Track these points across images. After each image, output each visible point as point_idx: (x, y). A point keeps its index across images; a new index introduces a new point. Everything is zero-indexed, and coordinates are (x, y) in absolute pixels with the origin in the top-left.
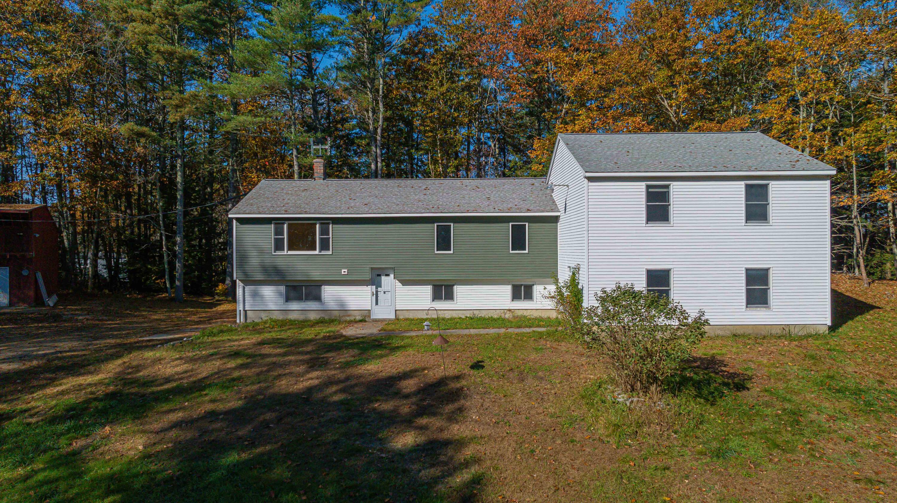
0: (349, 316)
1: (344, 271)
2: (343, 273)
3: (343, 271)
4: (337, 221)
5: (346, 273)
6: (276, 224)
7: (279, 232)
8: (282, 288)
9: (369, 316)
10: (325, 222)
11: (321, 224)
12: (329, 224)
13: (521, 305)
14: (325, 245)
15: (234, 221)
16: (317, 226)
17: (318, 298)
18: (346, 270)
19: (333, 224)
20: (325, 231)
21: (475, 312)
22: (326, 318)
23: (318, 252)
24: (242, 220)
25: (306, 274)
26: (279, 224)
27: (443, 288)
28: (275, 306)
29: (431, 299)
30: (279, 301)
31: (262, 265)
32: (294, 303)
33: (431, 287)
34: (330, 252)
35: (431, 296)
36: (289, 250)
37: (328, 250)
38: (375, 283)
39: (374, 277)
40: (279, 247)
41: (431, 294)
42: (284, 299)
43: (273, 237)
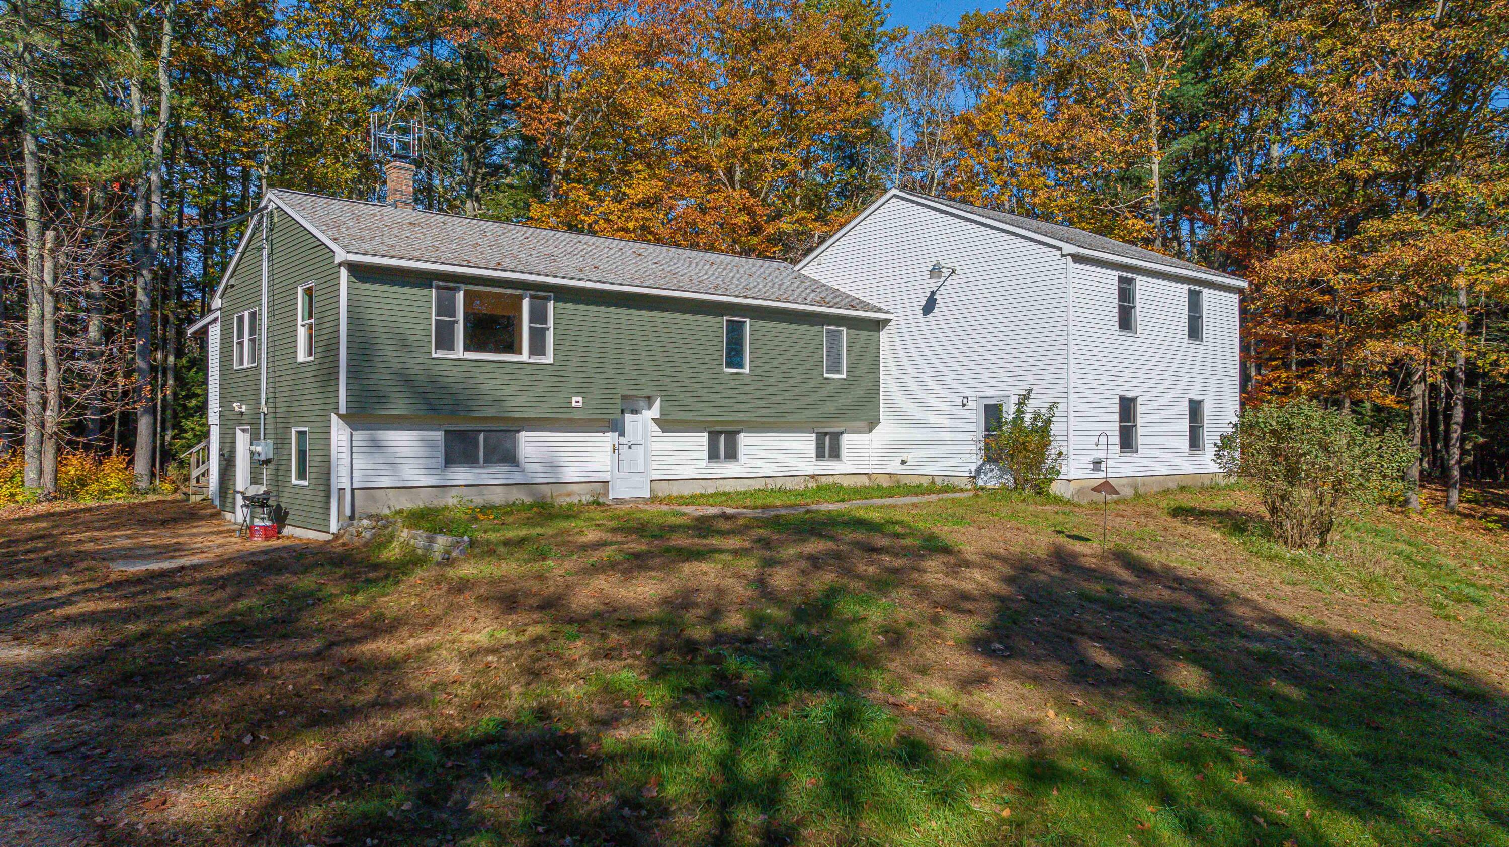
0: (569, 495)
1: (576, 401)
2: (574, 404)
3: (574, 399)
4: (564, 294)
5: (580, 405)
6: (438, 288)
7: (444, 307)
8: (438, 436)
9: (606, 493)
10: (540, 291)
11: (532, 297)
12: (547, 299)
13: (827, 467)
14: (538, 348)
15: (344, 272)
16: (526, 303)
17: (510, 458)
18: (580, 399)
19: (555, 300)
20: (538, 316)
22: (528, 500)
23: (524, 357)
24: (359, 272)
25: (497, 402)
26: (447, 288)
27: (723, 438)
28: (418, 476)
29: (706, 457)
30: (428, 467)
31: (405, 379)
32: (461, 471)
33: (706, 435)
34: (549, 359)
35: (706, 453)
36: (467, 348)
37: (543, 354)
38: (617, 427)
39: (615, 415)
40: (445, 340)
41: (706, 448)
42: (441, 460)
43: (434, 317)
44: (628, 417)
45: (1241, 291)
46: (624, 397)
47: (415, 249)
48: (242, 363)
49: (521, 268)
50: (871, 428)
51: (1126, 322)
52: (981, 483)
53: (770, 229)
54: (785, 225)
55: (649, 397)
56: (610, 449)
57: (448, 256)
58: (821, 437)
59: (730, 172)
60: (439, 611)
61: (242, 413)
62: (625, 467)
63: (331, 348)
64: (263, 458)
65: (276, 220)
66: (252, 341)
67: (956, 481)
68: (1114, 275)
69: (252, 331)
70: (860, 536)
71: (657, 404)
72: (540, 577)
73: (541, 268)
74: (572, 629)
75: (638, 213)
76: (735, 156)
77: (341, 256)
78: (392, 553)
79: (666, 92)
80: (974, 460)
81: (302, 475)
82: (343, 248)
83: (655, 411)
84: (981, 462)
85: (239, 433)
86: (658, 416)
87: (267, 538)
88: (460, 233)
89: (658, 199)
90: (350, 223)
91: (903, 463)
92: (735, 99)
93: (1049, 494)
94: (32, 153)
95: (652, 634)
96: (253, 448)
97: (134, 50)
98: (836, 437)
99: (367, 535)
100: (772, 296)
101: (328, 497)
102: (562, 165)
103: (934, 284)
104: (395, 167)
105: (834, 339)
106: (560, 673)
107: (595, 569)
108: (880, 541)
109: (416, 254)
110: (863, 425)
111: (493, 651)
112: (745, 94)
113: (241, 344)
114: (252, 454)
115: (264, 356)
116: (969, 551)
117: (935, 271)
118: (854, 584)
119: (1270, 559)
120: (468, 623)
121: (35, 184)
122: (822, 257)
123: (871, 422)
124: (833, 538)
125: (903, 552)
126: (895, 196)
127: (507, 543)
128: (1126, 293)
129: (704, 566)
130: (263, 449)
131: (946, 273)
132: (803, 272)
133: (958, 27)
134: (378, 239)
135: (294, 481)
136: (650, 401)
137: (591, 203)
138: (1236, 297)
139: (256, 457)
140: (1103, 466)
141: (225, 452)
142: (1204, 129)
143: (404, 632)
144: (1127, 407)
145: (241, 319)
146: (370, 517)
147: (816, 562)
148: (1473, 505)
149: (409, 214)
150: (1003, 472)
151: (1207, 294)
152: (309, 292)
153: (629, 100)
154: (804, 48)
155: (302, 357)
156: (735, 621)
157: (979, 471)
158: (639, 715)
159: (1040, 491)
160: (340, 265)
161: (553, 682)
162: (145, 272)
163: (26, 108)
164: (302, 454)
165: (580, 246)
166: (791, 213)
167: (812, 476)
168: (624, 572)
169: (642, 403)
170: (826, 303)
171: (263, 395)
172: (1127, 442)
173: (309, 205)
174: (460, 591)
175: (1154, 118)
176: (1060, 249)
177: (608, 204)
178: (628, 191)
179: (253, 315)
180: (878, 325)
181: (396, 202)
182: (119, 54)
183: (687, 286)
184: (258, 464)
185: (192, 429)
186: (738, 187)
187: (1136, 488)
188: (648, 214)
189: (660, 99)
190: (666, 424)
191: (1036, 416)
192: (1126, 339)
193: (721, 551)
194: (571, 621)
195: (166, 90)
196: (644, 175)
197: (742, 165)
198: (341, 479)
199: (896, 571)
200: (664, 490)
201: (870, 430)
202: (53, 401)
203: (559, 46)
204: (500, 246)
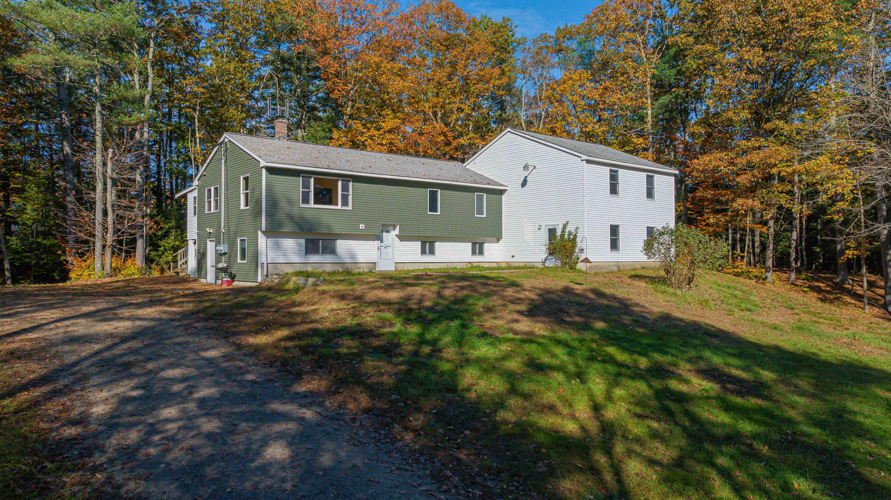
0: (359, 268)
1: (362, 226)
2: (361, 228)
3: (361, 225)
4: (357, 179)
5: (364, 228)
6: (303, 177)
7: (306, 185)
8: (303, 241)
9: (375, 268)
10: (346, 178)
11: (342, 180)
12: (349, 181)
13: (477, 259)
14: (345, 203)
15: (264, 171)
16: (340, 183)
17: (333, 251)
19: (353, 181)
20: (345, 188)
21: (449, 264)
22: (340, 270)
23: (339, 207)
24: (271, 170)
25: (329, 227)
26: (306, 177)
27: (428, 244)
28: (295, 259)
29: (420, 253)
30: (299, 254)
31: (290, 217)
32: (312, 256)
33: (420, 243)
34: (350, 208)
35: (420, 251)
36: (315, 203)
37: (347, 206)
38: (380, 238)
39: (378, 233)
40: (306, 200)
41: (420, 249)
42: (304, 252)
43: (301, 189)
44: (385, 234)
45: (675, 175)
46: (383, 225)
47: (293, 160)
48: (210, 210)
49: (338, 168)
50: (498, 240)
51: (614, 190)
52: (546, 264)
53: (455, 144)
54: (463, 141)
55: (394, 225)
56: (376, 248)
57: (306, 163)
58: (474, 244)
59: (435, 114)
60: (316, 300)
61: (210, 233)
62: (383, 257)
63: (258, 203)
64: (223, 252)
65: (228, 146)
66: (216, 201)
67: (536, 265)
68: (608, 169)
69: (216, 195)
70: (483, 281)
71: (398, 228)
72: (352, 290)
73: (346, 168)
74: (367, 305)
75: (388, 136)
76: (437, 107)
77: (263, 163)
78: (290, 286)
79: (402, 74)
80: (544, 255)
81: (243, 257)
82: (264, 160)
83: (397, 231)
84: (547, 255)
85: (209, 243)
86: (398, 233)
87: (229, 285)
88: (310, 152)
89: (398, 128)
90: (263, 148)
91: (513, 256)
92: (436, 78)
93: (575, 269)
94: (99, 112)
95: (397, 306)
96: (218, 248)
97: (136, 56)
98: (481, 245)
99: (276, 281)
100: (451, 179)
101: (257, 267)
102: (348, 110)
103: (526, 173)
104: (279, 122)
105: (480, 199)
106: (363, 315)
107: (373, 288)
108: (490, 282)
109: (294, 162)
110: (494, 239)
111: (339, 310)
112: (441, 75)
113: (210, 202)
114: (217, 251)
115: (223, 207)
116: (527, 286)
117: (526, 167)
118: (475, 294)
119: (663, 293)
120: (328, 303)
121: (101, 126)
122: (475, 160)
123: (499, 238)
124: (471, 281)
125: (499, 286)
126: (509, 132)
127: (337, 280)
128: (614, 177)
129: (416, 288)
130: (223, 248)
131: (531, 168)
132: (467, 167)
133: (555, 35)
134: (277, 156)
135: (239, 261)
136: (394, 227)
137: (364, 130)
138: (673, 179)
139: (219, 252)
140: (585, 251)
141: (201, 251)
142: (674, 92)
143: (305, 305)
144: (614, 230)
145: (209, 191)
146: (276, 274)
147: (462, 288)
148: (805, 281)
149: (286, 143)
150: (556, 259)
151: (656, 177)
152: (246, 179)
153: (383, 79)
154: (472, 51)
155: (242, 207)
156: (428, 304)
157: (546, 259)
158: (392, 325)
159: (572, 268)
160: (262, 167)
161: (362, 318)
162: (140, 167)
163: (97, 90)
164: (243, 250)
165: (362, 157)
166: (467, 135)
167: (470, 263)
168: (385, 289)
169: (391, 228)
170: (476, 182)
171: (223, 224)
172: (614, 245)
173: (244, 140)
174: (323, 294)
175: (648, 87)
176: (580, 157)
177: (373, 132)
178: (383, 124)
179: (216, 189)
180: (501, 192)
181: (280, 137)
182: (129, 58)
183: (411, 175)
184: (219, 256)
185: (164, 245)
186: (439, 121)
187: (619, 267)
188: (393, 137)
189: (399, 78)
190: (402, 238)
191: (570, 234)
192: (614, 198)
193: (423, 284)
194: (366, 303)
195: (151, 75)
196: (391, 117)
197: (441, 111)
198: (262, 259)
199: (493, 291)
200: (401, 267)
201: (498, 242)
202: (111, 230)
203: (348, 52)
204: (327, 157)
